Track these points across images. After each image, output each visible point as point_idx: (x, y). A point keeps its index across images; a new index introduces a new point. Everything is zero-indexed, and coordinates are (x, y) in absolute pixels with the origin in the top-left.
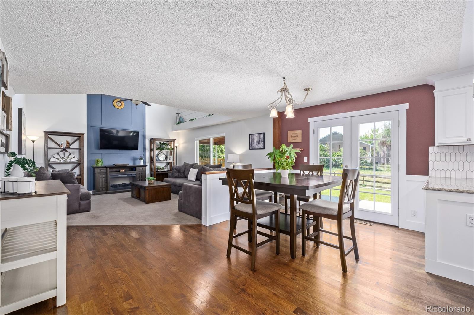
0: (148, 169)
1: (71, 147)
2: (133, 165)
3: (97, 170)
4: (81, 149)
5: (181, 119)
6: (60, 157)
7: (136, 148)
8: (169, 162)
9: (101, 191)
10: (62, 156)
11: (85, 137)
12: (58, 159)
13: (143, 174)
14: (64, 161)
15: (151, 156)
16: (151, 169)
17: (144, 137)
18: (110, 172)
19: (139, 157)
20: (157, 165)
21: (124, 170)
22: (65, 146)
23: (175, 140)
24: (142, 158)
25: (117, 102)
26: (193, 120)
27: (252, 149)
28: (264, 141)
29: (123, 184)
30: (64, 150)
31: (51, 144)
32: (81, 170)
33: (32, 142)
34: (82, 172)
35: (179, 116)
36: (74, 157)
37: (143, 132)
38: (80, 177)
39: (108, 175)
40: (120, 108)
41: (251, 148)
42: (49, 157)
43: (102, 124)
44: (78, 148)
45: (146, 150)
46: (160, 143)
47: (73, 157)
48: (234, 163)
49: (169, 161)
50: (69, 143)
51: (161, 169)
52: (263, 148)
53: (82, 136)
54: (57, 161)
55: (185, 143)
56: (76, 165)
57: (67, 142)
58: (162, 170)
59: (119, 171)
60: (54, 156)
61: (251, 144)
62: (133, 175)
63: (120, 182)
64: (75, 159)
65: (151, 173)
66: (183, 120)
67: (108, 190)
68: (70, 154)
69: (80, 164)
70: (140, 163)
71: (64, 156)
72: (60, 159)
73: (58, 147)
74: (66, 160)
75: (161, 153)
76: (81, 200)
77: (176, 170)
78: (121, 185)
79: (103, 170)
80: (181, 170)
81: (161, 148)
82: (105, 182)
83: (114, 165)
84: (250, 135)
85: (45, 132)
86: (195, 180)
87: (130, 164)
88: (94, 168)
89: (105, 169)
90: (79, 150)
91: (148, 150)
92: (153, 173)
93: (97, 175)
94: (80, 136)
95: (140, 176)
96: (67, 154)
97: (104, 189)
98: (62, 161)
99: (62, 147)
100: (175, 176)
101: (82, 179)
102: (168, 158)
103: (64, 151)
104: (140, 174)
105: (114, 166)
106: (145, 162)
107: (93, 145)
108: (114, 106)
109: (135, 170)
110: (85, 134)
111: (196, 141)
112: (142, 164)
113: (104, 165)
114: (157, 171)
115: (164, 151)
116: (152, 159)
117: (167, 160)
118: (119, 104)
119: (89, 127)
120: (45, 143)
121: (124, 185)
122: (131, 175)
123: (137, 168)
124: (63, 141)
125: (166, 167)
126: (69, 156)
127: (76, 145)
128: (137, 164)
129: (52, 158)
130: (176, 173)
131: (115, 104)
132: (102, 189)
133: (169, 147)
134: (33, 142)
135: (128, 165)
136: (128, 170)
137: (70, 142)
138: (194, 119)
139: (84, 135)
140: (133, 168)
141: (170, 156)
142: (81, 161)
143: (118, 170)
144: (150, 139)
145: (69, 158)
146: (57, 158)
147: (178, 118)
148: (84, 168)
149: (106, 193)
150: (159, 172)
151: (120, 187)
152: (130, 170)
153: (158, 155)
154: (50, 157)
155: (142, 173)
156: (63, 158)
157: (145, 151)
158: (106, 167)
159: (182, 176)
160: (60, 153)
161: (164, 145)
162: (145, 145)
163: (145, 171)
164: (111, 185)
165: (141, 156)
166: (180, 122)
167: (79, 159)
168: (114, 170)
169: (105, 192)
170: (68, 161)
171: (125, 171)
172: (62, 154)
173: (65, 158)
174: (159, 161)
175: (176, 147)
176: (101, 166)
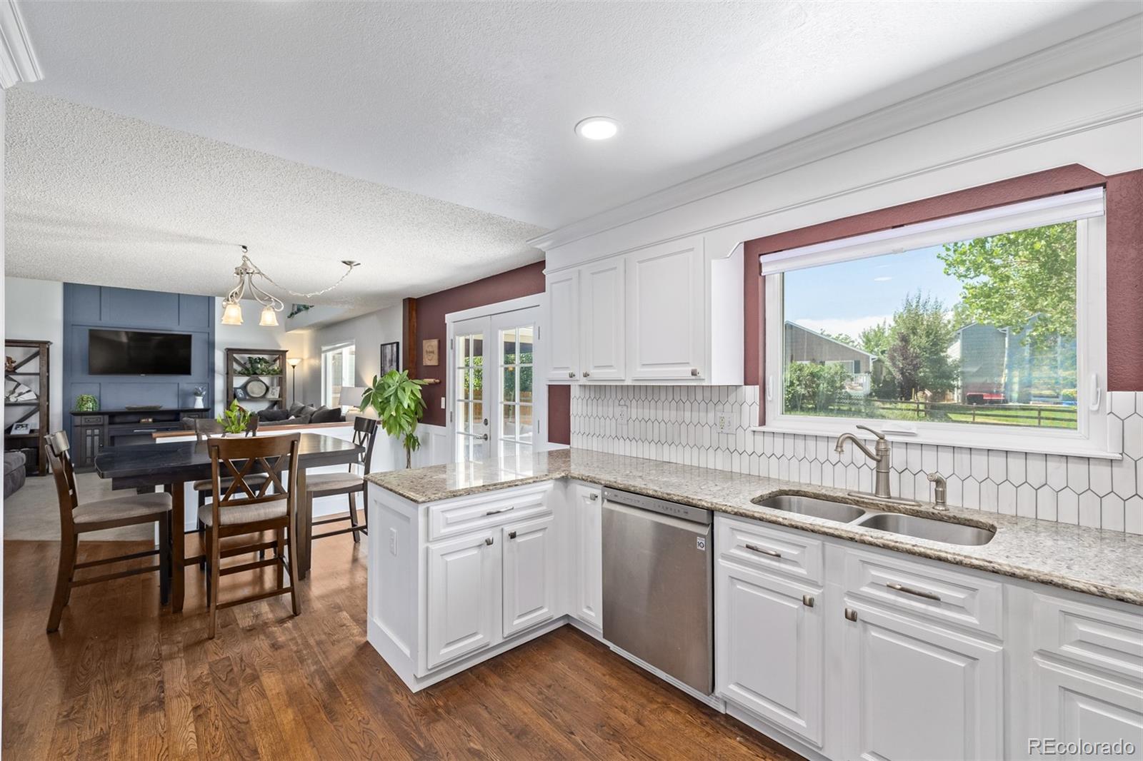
1: (19, 370)
2: (179, 409)
4: (43, 376)
7: (184, 370)
8: (276, 401)
9: (91, 467)
11: (56, 350)
15: (229, 388)
17: (211, 345)
18: (113, 423)
19: (192, 390)
21: (150, 420)
23: (287, 351)
28: (398, 361)
32: (43, 420)
34: (44, 425)
36: (28, 391)
37: (209, 334)
38: (36, 435)
39: (106, 430)
43: (98, 320)
44: (36, 372)
45: (216, 375)
46: (251, 359)
47: (24, 392)
53: (44, 346)
56: (31, 407)
59: (139, 422)
61: (382, 365)
64: (31, 397)
68: (19, 384)
69: (40, 406)
70: (193, 403)
74: (7, 397)
75: (255, 381)
79: (95, 420)
81: (252, 371)
83: (127, 407)
84: (381, 345)
87: (170, 405)
88: (71, 416)
89: (107, 416)
90: (40, 376)
91: (221, 374)
94: (40, 348)
96: (11, 385)
101: (41, 438)
106: (210, 401)
107: (80, 363)
110: (54, 342)
111: (322, 354)
112: (199, 403)
117: (268, 397)
119: (69, 326)
123: (183, 413)
126: (16, 389)
127: (32, 367)
136: (161, 417)
137: (18, 360)
139: (52, 346)
142: (42, 400)
144: (226, 350)
148: (47, 414)
157: (213, 376)
158: (102, 414)
162: (213, 364)
167: (39, 396)
174: (247, 398)
175: (294, 367)
176: (91, 410)
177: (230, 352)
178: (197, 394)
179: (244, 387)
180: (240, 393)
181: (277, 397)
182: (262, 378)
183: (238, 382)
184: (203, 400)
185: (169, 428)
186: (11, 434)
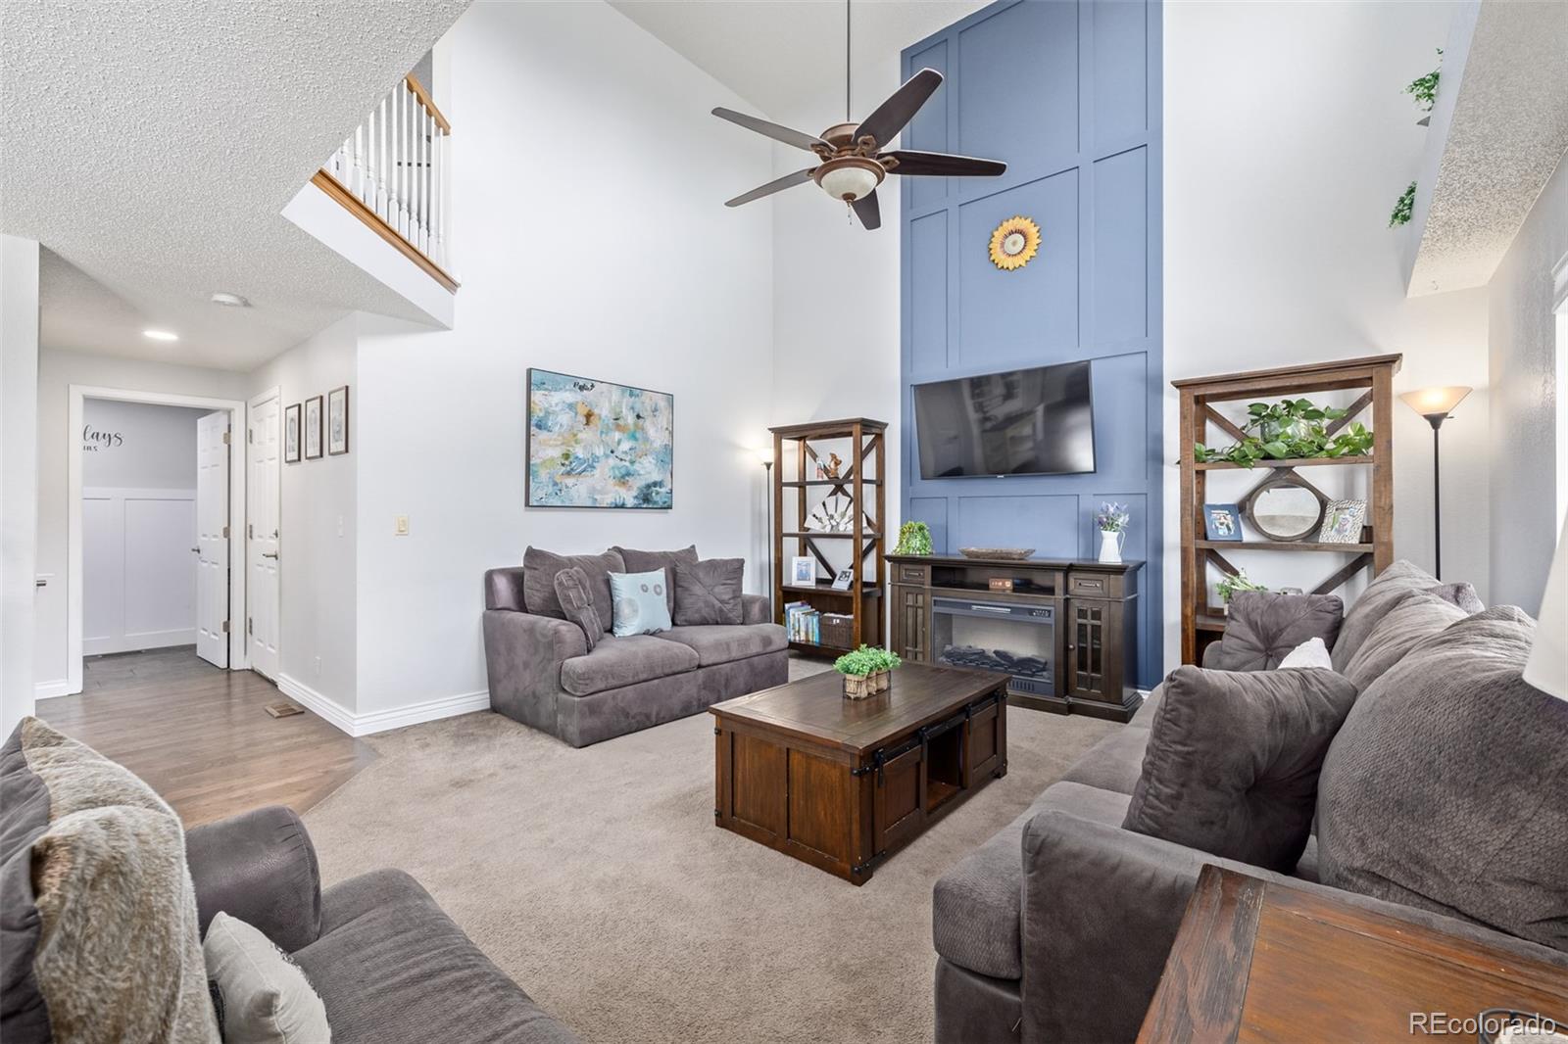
6: (828, 514)
8: (1363, 556)
10: (831, 509)
12: (820, 520)
13: (1104, 615)
16: (1198, 591)
18: (936, 584)
21: (1008, 584)
23: (1390, 361)
30: (839, 486)
33: (765, 467)
37: (1149, 355)
40: (1019, 260)
43: (947, 365)
45: (1166, 468)
46: (1257, 409)
50: (837, 463)
53: (855, 428)
54: (819, 527)
56: (867, 543)
57: (834, 457)
60: (816, 512)
62: (1045, 613)
63: (990, 643)
68: (852, 502)
69: (877, 540)
71: (836, 511)
72: (825, 519)
74: (838, 524)
75: (1283, 480)
78: (989, 657)
79: (918, 574)
85: (772, 430)
89: (923, 568)
91: (1176, 467)
95: (1085, 626)
96: (844, 503)
98: (828, 530)
103: (840, 493)
104: (1081, 612)
108: (992, 261)
112: (1110, 552)
118: (1015, 243)
123: (1074, 579)
126: (846, 509)
129: (810, 515)
131: (996, 249)
134: (769, 466)
144: (1188, 386)
145: (846, 519)
146: (819, 516)
155: (1096, 615)
156: (832, 517)
157: (1159, 474)
158: (923, 563)
160: (829, 498)
162: (1159, 440)
171: (1016, 588)
172: (831, 502)
173: (837, 516)
174: (1248, 536)
175: (1435, 421)
176: (918, 553)
177: (1201, 397)
178: (1109, 524)
179: (1242, 508)
180: (1220, 526)
181: (1355, 541)
182: (1302, 471)
183: (1225, 487)
184: (1119, 539)
185: (1034, 610)
186: (833, 586)
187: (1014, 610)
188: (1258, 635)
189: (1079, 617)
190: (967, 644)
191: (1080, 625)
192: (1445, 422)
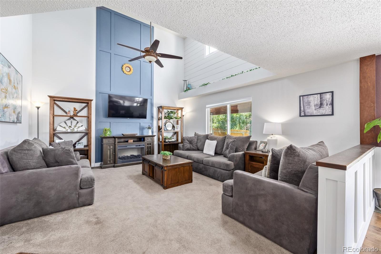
0: (156, 139)
1: (78, 115)
2: (141, 136)
3: (104, 140)
4: (88, 118)
5: (189, 86)
6: (67, 126)
7: (144, 117)
8: (176, 132)
9: (109, 164)
10: (69, 124)
11: (93, 104)
12: (65, 128)
13: (151, 144)
14: (71, 130)
15: (159, 125)
16: (159, 139)
17: (152, 105)
18: (118, 142)
19: (147, 126)
20: (165, 134)
21: (132, 141)
22: (72, 114)
23: (183, 108)
24: (150, 128)
25: (126, 67)
26: (206, 85)
27: (305, 116)
28: (332, 104)
29: (131, 155)
30: (72, 117)
31: (58, 111)
32: (89, 141)
33: (36, 108)
34: (89, 143)
35: (186, 83)
36: (82, 126)
37: (151, 99)
38: (86, 148)
39: (116, 146)
40: (129, 73)
41: (303, 114)
42: (55, 125)
43: (110, 91)
44: (86, 116)
45: (154, 119)
46: (168, 111)
47: (80, 126)
48: (272, 135)
49: (176, 130)
50: (76, 111)
51: (169, 139)
52: (331, 113)
53: (89, 102)
54: (64, 130)
55: (193, 111)
56: (83, 134)
57: (75, 109)
58: (170, 141)
59: (127, 142)
60: (60, 125)
61: (302, 109)
62: (142, 145)
63: (128, 154)
64: (83, 129)
65: (158, 143)
66: (191, 87)
67: (116, 163)
68: (78, 122)
69: (87, 134)
70: (148, 132)
71: (71, 125)
72: (67, 128)
73: (65, 114)
74: (73, 129)
75: (169, 122)
76: (81, 188)
77: (188, 141)
78: (129, 157)
79: (112, 141)
80: (193, 141)
81: (168, 117)
82: (113, 154)
83: (123, 134)
84: (300, 96)
85: (50, 97)
86: (214, 155)
87: (138, 134)
88: (102, 138)
89: (114, 139)
90: (87, 118)
91: (156, 119)
92: (160, 143)
93: (104, 146)
94: (88, 103)
95: (148, 146)
96: (74, 123)
97: (112, 162)
98: (69, 131)
99: (69, 115)
100: (187, 147)
101: (89, 150)
102: (175, 128)
103: (72, 119)
104: (148, 144)
105: (122, 136)
106: (152, 132)
107: (101, 113)
108: (123, 71)
109: (144, 141)
110: (93, 100)
111: (207, 109)
112: (150, 134)
113: (111, 136)
114: (165, 142)
115: (171, 121)
116: (159, 129)
117: (174, 130)
118: (128, 69)
119: (98, 93)
120: (50, 110)
121: (133, 157)
122: (140, 145)
123: (146, 138)
124: (70, 107)
125: (173, 136)
126: (76, 124)
127: (84, 113)
128: (145, 134)
129: (59, 127)
130: (187, 144)
131: (124, 70)
132: (110, 162)
133: (176, 115)
134: (38, 108)
135: (137, 135)
136: (136, 140)
137: (78, 109)
138: (208, 84)
139: (92, 102)
140: (141, 139)
141: (177, 125)
142: (88, 130)
143: (126, 140)
144: (158, 107)
145: (77, 127)
146: (63, 127)
147: (186, 85)
148: (91, 138)
149: (114, 167)
150: (167, 142)
151: (128, 159)
152: (138, 140)
153: (165, 125)
154: (57, 126)
155: (150, 144)
156: (70, 127)
157: (153, 120)
158: (114, 138)
159: (194, 148)
160: (67, 121)
161: (172, 113)
162: (153, 114)
163: (153, 142)
164: (119, 157)
165: (149, 126)
166: (188, 89)
167: (87, 128)
168: (122, 140)
169: (113, 165)
170: (76, 130)
171: (134, 141)
172: (69, 123)
173: (73, 127)
176: (109, 136)
181: (179, 130)
185: (141, 145)
186: (76, 148)
187: (136, 146)
188: (189, 142)
189: (147, 145)
190: (123, 155)
191: (147, 146)
192: (184, 116)
